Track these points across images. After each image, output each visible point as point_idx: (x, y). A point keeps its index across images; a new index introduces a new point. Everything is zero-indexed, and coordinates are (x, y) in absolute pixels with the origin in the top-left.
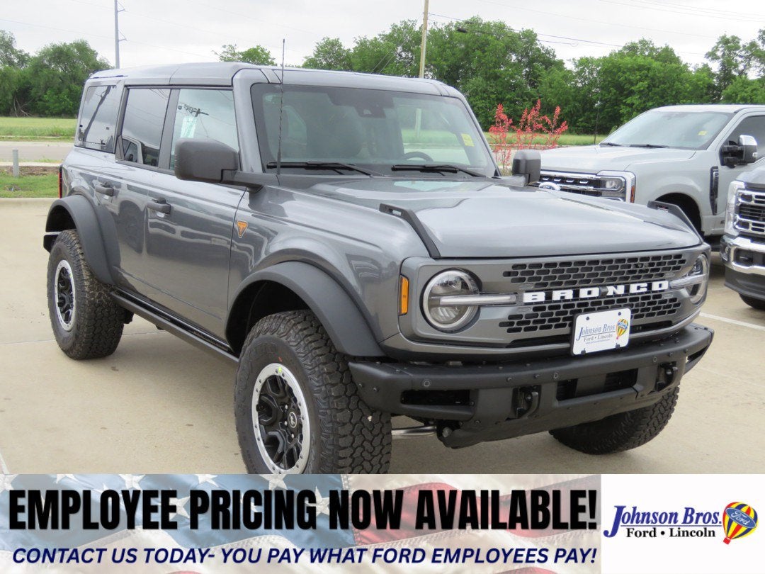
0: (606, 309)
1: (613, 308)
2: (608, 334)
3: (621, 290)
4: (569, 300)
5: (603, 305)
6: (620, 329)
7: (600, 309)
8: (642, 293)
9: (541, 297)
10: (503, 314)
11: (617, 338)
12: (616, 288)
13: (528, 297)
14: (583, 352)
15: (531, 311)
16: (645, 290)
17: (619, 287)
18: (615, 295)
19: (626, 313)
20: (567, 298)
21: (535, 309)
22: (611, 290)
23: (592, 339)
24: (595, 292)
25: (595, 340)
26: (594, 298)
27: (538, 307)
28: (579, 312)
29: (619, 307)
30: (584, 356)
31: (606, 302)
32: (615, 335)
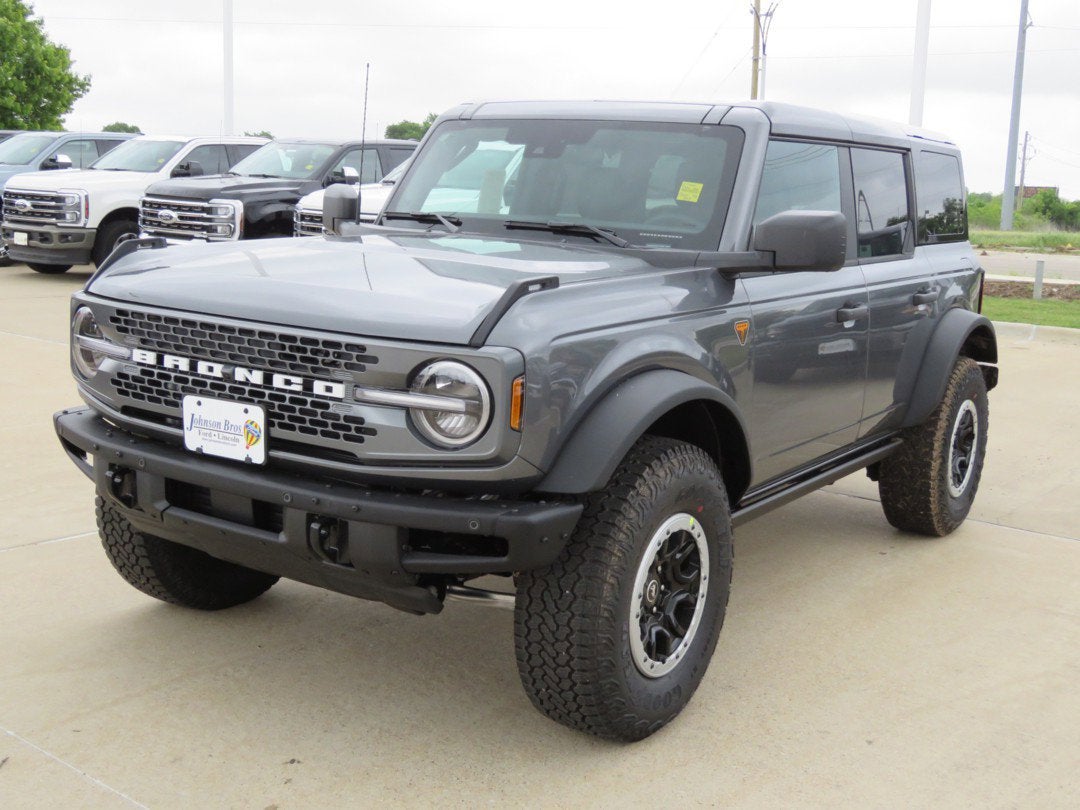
0: (231, 398)
1: (242, 400)
2: (232, 436)
3: (257, 377)
4: (181, 372)
5: (227, 392)
6: (250, 435)
7: (220, 396)
8: (291, 392)
9: (150, 358)
11: (247, 448)
12: (251, 372)
13: (137, 355)
14: (199, 449)
15: (137, 373)
16: (299, 388)
17: (255, 372)
18: (247, 383)
19: (258, 415)
20: (181, 368)
21: (144, 372)
22: (241, 374)
23: (210, 435)
24: (218, 370)
25: (213, 438)
26: (215, 378)
27: (146, 370)
28: (192, 392)
29: (250, 401)
30: (200, 456)
31: (232, 389)
32: (243, 441)
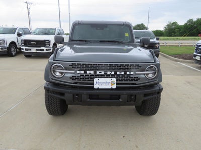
0: (107, 78)
1: (109, 78)
2: (107, 85)
3: (113, 73)
6: (112, 84)
7: (104, 78)
8: (121, 75)
9: (82, 72)
10: (70, 76)
12: (111, 72)
13: (78, 72)
15: (79, 76)
18: (110, 74)
19: (114, 80)
20: (92, 74)
23: (101, 85)
26: (102, 74)
27: (82, 75)
28: (96, 78)
29: (112, 78)
30: (98, 89)
31: (106, 76)
32: (110, 85)
